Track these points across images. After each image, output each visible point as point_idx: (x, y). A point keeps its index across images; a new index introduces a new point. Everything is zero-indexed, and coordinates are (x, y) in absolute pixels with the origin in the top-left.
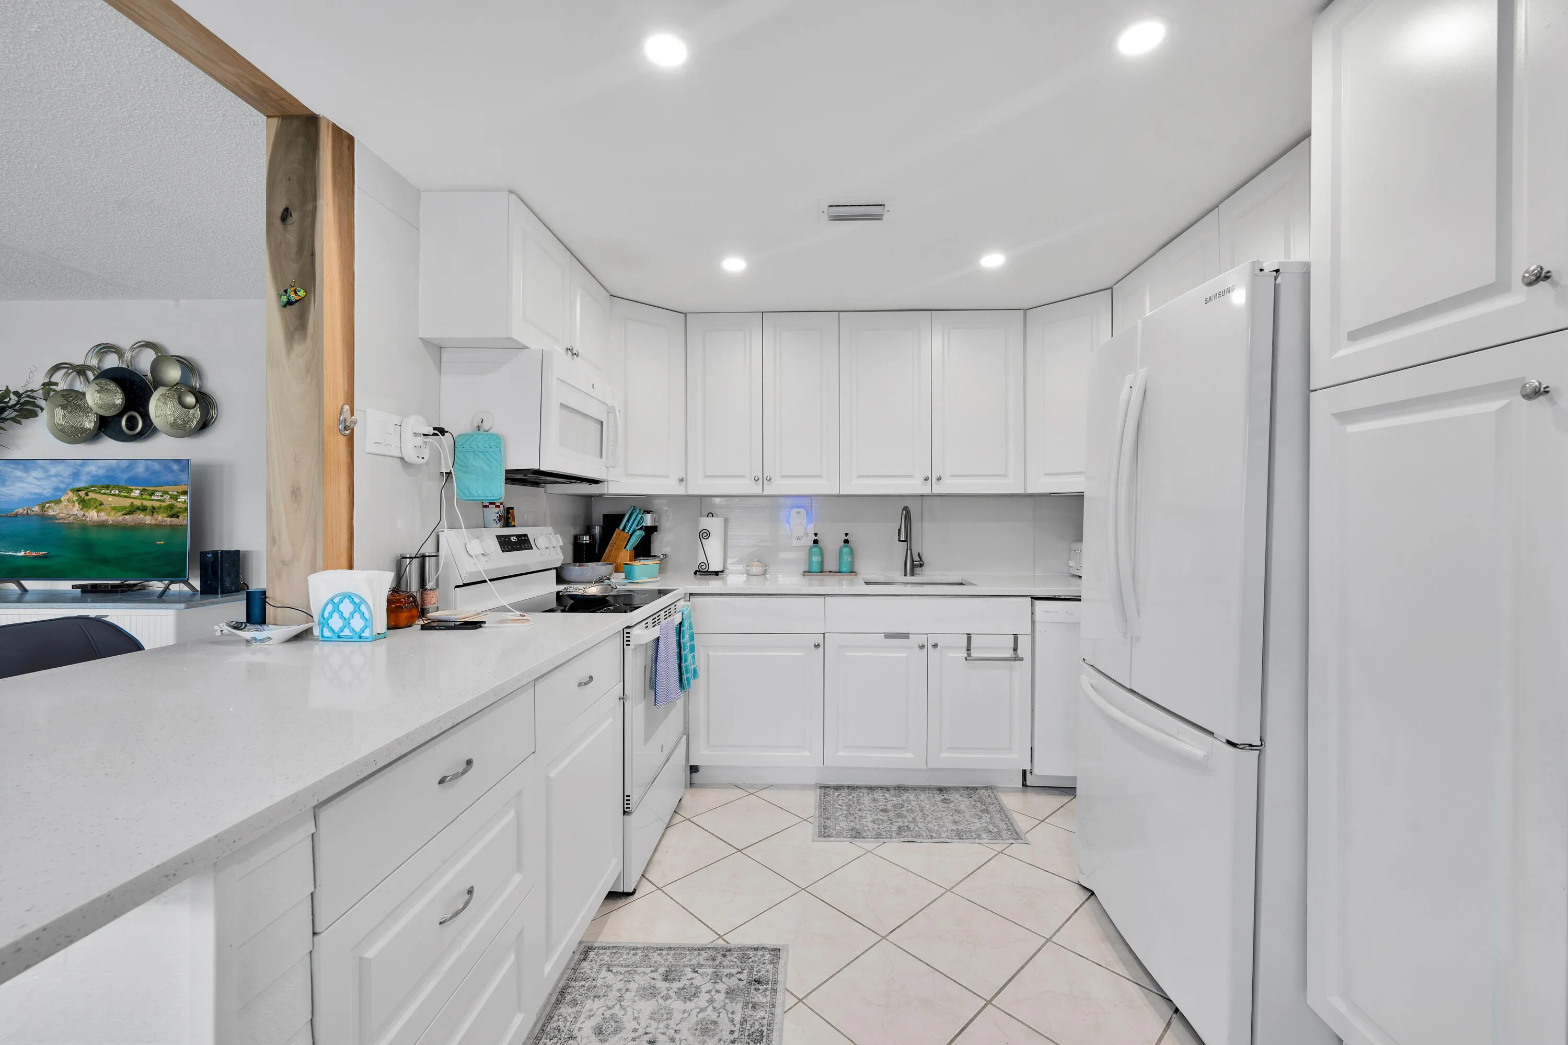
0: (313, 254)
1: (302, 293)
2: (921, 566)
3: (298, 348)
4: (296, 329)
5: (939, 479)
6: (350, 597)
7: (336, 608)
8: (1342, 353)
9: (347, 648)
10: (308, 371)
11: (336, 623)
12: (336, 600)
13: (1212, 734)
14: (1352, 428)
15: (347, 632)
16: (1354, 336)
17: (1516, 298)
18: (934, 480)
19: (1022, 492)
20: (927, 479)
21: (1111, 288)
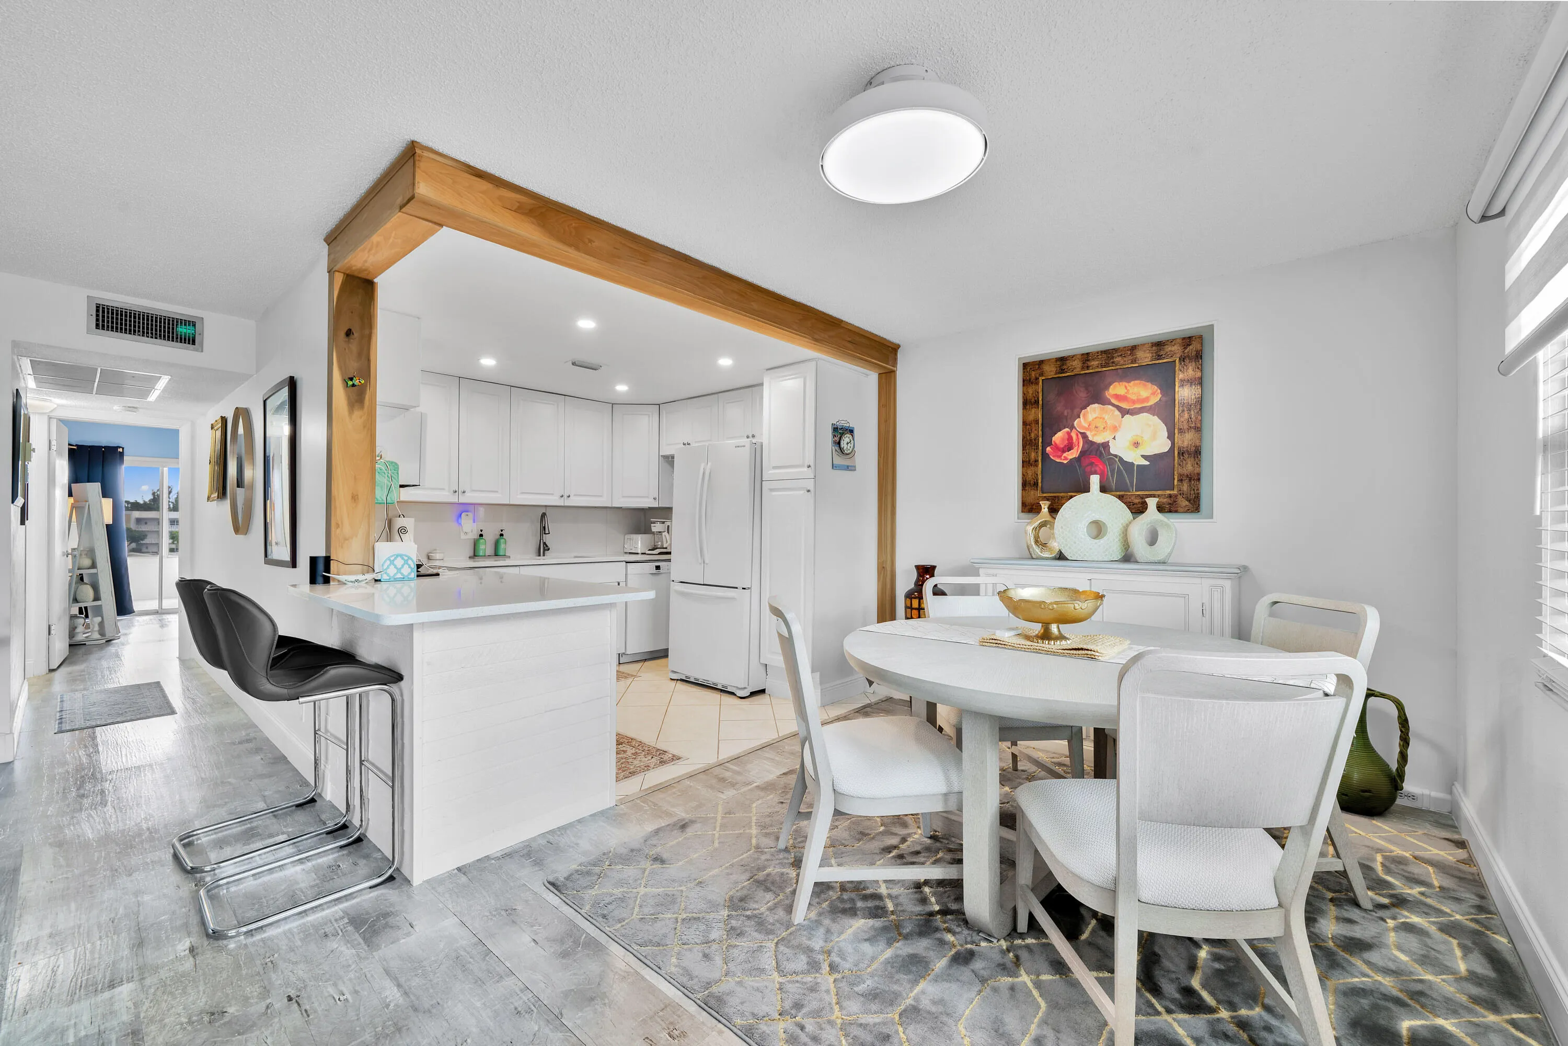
0: (369, 360)
1: (363, 382)
2: (549, 549)
3: (357, 413)
4: (357, 401)
5: (569, 496)
6: (401, 556)
7: (392, 562)
8: (770, 472)
9: (399, 585)
10: (364, 427)
11: (392, 571)
12: (392, 559)
13: (737, 588)
14: (774, 493)
15: (399, 576)
16: (774, 468)
17: (806, 469)
18: (565, 497)
19: (610, 506)
20: (562, 496)
21: (659, 405)
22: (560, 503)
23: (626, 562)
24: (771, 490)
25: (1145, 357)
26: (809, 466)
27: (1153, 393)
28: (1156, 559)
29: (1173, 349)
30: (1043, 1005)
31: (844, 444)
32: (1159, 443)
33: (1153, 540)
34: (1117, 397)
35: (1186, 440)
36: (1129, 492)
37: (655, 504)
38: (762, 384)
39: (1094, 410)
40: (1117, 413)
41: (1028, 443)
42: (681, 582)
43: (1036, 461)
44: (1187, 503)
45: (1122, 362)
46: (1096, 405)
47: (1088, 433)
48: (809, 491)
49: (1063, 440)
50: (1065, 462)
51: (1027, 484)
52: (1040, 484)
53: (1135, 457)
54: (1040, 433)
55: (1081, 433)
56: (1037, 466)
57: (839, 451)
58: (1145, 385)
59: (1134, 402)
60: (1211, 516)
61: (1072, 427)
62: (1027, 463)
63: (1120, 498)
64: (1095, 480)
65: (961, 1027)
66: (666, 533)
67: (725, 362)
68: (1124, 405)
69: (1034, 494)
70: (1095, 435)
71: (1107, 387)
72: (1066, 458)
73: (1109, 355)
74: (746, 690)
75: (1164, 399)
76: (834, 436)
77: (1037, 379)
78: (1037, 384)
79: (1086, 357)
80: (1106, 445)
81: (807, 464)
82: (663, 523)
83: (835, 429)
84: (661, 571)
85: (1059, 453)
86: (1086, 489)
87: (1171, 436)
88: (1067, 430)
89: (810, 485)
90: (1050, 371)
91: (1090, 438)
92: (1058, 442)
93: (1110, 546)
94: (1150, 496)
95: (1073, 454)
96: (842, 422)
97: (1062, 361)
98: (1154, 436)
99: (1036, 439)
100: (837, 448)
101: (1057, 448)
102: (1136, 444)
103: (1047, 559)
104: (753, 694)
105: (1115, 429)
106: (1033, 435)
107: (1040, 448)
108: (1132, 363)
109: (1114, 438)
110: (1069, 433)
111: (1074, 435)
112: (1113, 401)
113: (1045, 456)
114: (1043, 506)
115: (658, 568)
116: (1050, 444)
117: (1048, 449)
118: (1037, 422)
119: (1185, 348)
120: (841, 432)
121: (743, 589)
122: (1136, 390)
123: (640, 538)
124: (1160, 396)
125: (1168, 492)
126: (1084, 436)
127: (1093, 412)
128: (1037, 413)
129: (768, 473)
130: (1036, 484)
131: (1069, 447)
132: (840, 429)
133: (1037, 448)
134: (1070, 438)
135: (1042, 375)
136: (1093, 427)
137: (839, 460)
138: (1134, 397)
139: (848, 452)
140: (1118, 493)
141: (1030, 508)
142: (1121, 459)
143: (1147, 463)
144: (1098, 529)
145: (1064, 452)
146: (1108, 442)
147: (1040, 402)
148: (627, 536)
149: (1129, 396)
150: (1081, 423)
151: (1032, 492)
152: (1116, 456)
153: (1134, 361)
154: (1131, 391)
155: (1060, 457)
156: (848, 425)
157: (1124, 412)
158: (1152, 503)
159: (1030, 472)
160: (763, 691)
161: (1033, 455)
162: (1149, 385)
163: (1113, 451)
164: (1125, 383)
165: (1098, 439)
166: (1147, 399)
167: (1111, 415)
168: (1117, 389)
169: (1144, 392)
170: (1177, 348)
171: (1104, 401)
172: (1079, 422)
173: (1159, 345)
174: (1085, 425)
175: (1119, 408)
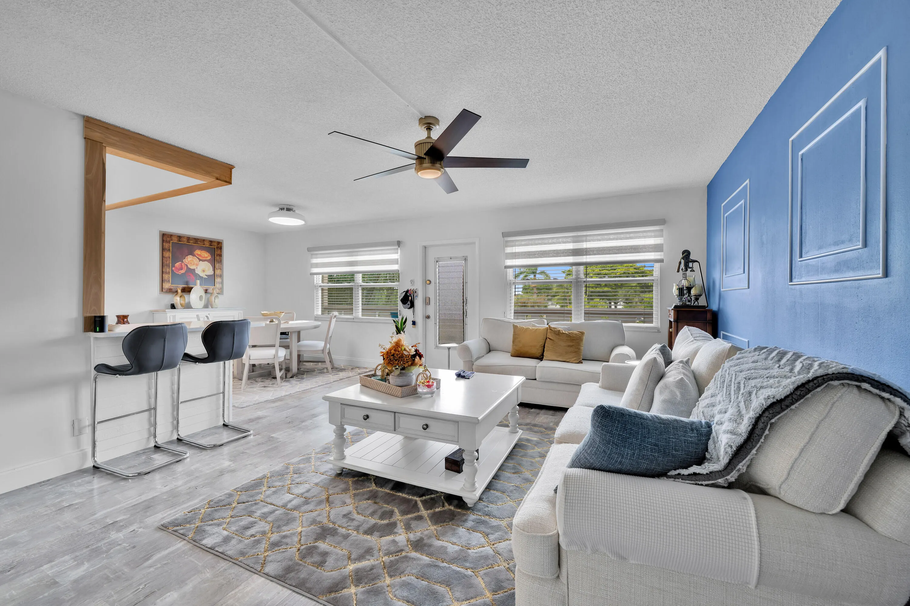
25: (207, 244)
32: (210, 272)
34: (198, 254)
35: (218, 272)
36: (204, 286)
40: (198, 260)
41: (165, 265)
43: (169, 272)
44: (218, 290)
45: (200, 244)
46: (191, 256)
49: (179, 266)
51: (164, 281)
53: (204, 275)
54: (171, 262)
55: (185, 264)
56: (169, 274)
59: (203, 257)
60: (226, 295)
61: (183, 262)
62: (164, 272)
68: (200, 258)
69: (168, 286)
71: (195, 251)
72: (180, 273)
73: (197, 240)
77: (170, 241)
78: (170, 243)
79: (189, 239)
80: (194, 270)
87: (214, 270)
88: (181, 262)
90: (175, 240)
91: (189, 267)
92: (177, 266)
94: (209, 288)
95: (183, 272)
97: (180, 237)
98: (209, 270)
99: (169, 264)
101: (176, 268)
102: (204, 271)
105: (197, 265)
106: (166, 262)
109: (197, 268)
112: (196, 256)
113: (172, 271)
114: (178, 290)
116: (174, 267)
118: (169, 257)
119: (218, 245)
122: (204, 254)
124: (210, 257)
125: (213, 287)
126: (187, 265)
127: (189, 258)
128: (168, 254)
130: (169, 281)
131: (181, 269)
133: (169, 267)
134: (182, 265)
135: (172, 240)
136: (190, 263)
140: (202, 287)
141: (166, 290)
142: (200, 275)
143: (208, 277)
144: (200, 298)
145: (179, 270)
147: (171, 250)
149: (202, 255)
151: (167, 284)
152: (197, 274)
153: (204, 244)
155: (178, 272)
157: (200, 260)
159: (166, 276)
161: (168, 270)
162: (208, 253)
163: (196, 272)
164: (201, 251)
165: (192, 267)
166: (207, 257)
167: (196, 260)
168: (198, 252)
169: (206, 255)
170: (216, 244)
171: (194, 255)
172: (185, 261)
173: (211, 242)
174: (187, 261)
175: (198, 258)
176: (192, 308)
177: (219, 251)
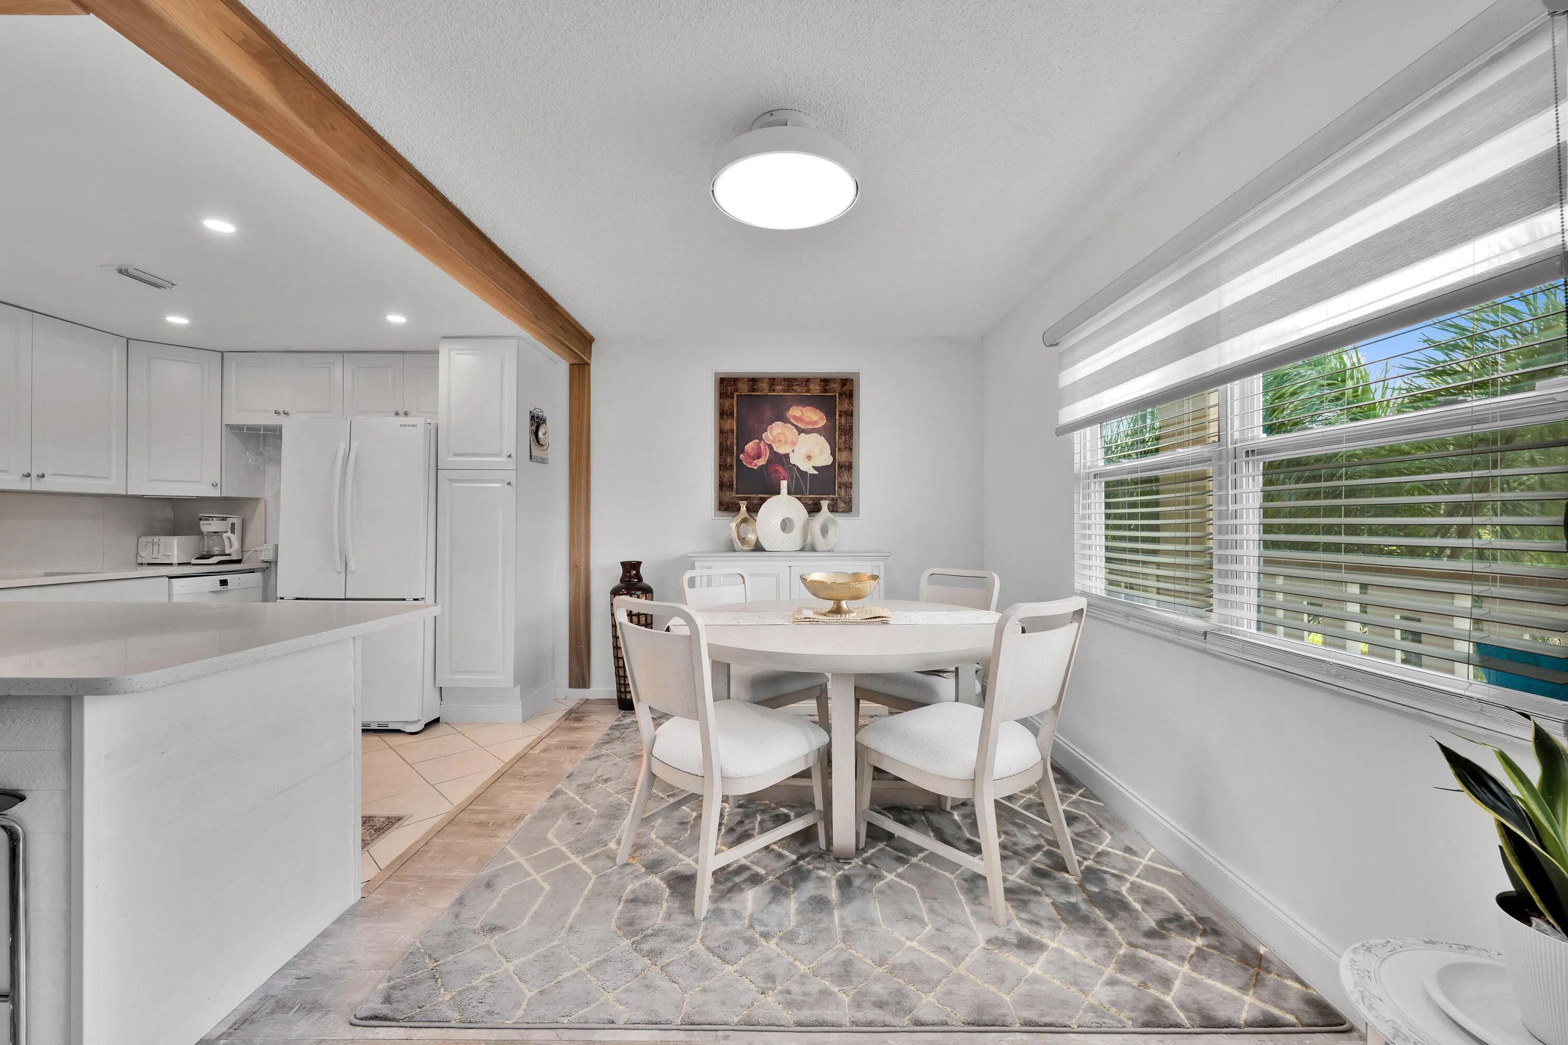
5: (42, 476)
8: (450, 459)
13: (404, 600)
14: (454, 485)
16: (455, 455)
17: (504, 459)
18: (34, 476)
19: (124, 493)
20: (29, 475)
21: (222, 353)
22: (25, 486)
23: (170, 578)
24: (452, 481)
25: (815, 389)
26: (510, 456)
27: (821, 418)
28: (829, 548)
29: (835, 386)
30: (914, 888)
31: (540, 434)
32: (824, 457)
33: (824, 531)
34: (795, 417)
35: (842, 457)
36: (804, 494)
37: (216, 493)
38: (437, 352)
39: (778, 426)
40: (795, 431)
41: (724, 450)
42: (297, 599)
43: (732, 466)
44: (844, 505)
45: (799, 390)
46: (780, 423)
47: (773, 445)
48: (509, 484)
49: (753, 449)
50: (755, 468)
51: (723, 486)
52: (735, 486)
53: (807, 467)
54: (735, 441)
55: (767, 444)
56: (732, 470)
57: (535, 441)
58: (815, 411)
59: (807, 423)
60: (858, 515)
61: (761, 439)
62: (723, 467)
63: (799, 499)
64: (784, 484)
65: (884, 927)
66: (229, 534)
67: (396, 319)
68: (800, 425)
69: (730, 496)
70: (779, 447)
71: (788, 409)
72: (756, 465)
73: (790, 382)
74: (420, 723)
75: (828, 424)
76: (532, 425)
77: (732, 394)
78: (733, 398)
79: (773, 381)
80: (787, 456)
81: (506, 453)
82: (224, 519)
83: (533, 417)
84: (229, 587)
85: (751, 460)
86: (778, 492)
87: (833, 453)
88: (757, 440)
89: (511, 476)
90: (744, 388)
91: (775, 449)
92: (749, 451)
93: (794, 539)
94: (822, 499)
95: (762, 462)
96: (538, 410)
97: (753, 381)
98: (821, 453)
99: (732, 446)
100: (535, 438)
101: (748, 455)
102: (809, 458)
103: (747, 551)
104: (428, 725)
105: (794, 444)
106: (729, 443)
107: (735, 454)
108: (807, 392)
109: (793, 451)
110: (758, 444)
111: (762, 445)
112: (792, 421)
113: (739, 461)
114: (742, 505)
115: (224, 583)
116: (743, 451)
117: (741, 456)
118: (732, 431)
119: (843, 387)
120: (537, 422)
121: (414, 600)
122: (809, 414)
123: (175, 542)
124: (826, 421)
125: (831, 496)
126: (770, 447)
127: (777, 428)
128: (732, 424)
129: (447, 460)
130: (731, 486)
131: (758, 456)
132: (537, 417)
133: (733, 455)
134: (759, 448)
135: (736, 391)
136: (777, 439)
137: (536, 451)
138: (807, 420)
139: (544, 443)
140: (799, 496)
141: (726, 507)
142: (798, 468)
143: (817, 473)
144: (786, 525)
145: (754, 459)
146: (789, 454)
147: (735, 415)
148: (143, 540)
149: (804, 418)
150: (768, 436)
151: (728, 493)
152: (794, 465)
153: (808, 391)
154: (805, 414)
155: (751, 463)
156: (542, 414)
157: (801, 431)
158: (825, 504)
159: (726, 475)
160: (437, 721)
161: (729, 459)
162: (818, 411)
163: (792, 461)
164: (801, 408)
165: (781, 450)
166: (816, 423)
167: (791, 432)
168: (795, 411)
169: (814, 416)
170: (836, 386)
171: (785, 420)
172: (767, 436)
173: (825, 381)
174: (771, 438)
175: (797, 427)
176: (764, 550)
177: (847, 401)
